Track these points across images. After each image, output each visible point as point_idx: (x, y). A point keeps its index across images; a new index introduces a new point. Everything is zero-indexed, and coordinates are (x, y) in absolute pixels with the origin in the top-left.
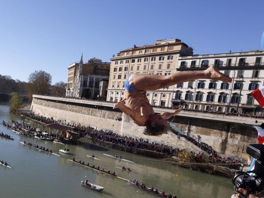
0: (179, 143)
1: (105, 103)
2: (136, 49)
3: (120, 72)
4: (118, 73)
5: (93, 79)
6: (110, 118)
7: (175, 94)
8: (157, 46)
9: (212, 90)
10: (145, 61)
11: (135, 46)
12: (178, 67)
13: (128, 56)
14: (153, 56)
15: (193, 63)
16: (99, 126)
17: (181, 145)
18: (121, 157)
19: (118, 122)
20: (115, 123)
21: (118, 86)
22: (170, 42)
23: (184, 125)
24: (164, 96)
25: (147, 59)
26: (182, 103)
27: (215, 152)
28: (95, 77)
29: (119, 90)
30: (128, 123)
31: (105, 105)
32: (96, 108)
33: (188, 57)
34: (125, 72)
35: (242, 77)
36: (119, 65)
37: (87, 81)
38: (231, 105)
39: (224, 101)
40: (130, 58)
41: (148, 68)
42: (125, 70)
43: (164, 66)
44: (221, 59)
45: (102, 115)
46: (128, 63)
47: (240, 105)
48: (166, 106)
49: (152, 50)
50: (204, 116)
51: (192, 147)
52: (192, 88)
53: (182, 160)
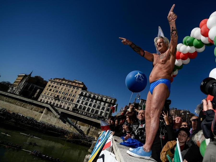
0: (70, 129)
1: (36, 102)
2: (64, 79)
3: (52, 88)
4: (50, 88)
5: (34, 87)
6: (35, 111)
7: (75, 105)
8: (74, 82)
9: (90, 107)
10: (66, 86)
11: (64, 78)
12: (80, 94)
13: (59, 81)
14: (71, 86)
15: (86, 94)
16: (25, 114)
17: (71, 130)
18: (33, 135)
19: (40, 114)
20: (38, 114)
21: (48, 95)
22: (80, 82)
23: (74, 120)
24: (70, 105)
25: (68, 86)
26: (77, 110)
27: (84, 134)
28: (35, 86)
29: (48, 96)
30: (46, 115)
31: (35, 103)
32: (28, 103)
33: (85, 91)
34: (55, 89)
35: (101, 104)
36: (52, 84)
37: (29, 87)
38: (95, 114)
39: (93, 112)
40: (59, 83)
41: (67, 90)
42: (55, 88)
43: (74, 92)
44: (96, 96)
45: (30, 108)
46: (58, 85)
47: (98, 115)
48: (69, 110)
49: (71, 83)
50: (84, 117)
51: (75, 131)
52: (82, 104)
53: (69, 138)
